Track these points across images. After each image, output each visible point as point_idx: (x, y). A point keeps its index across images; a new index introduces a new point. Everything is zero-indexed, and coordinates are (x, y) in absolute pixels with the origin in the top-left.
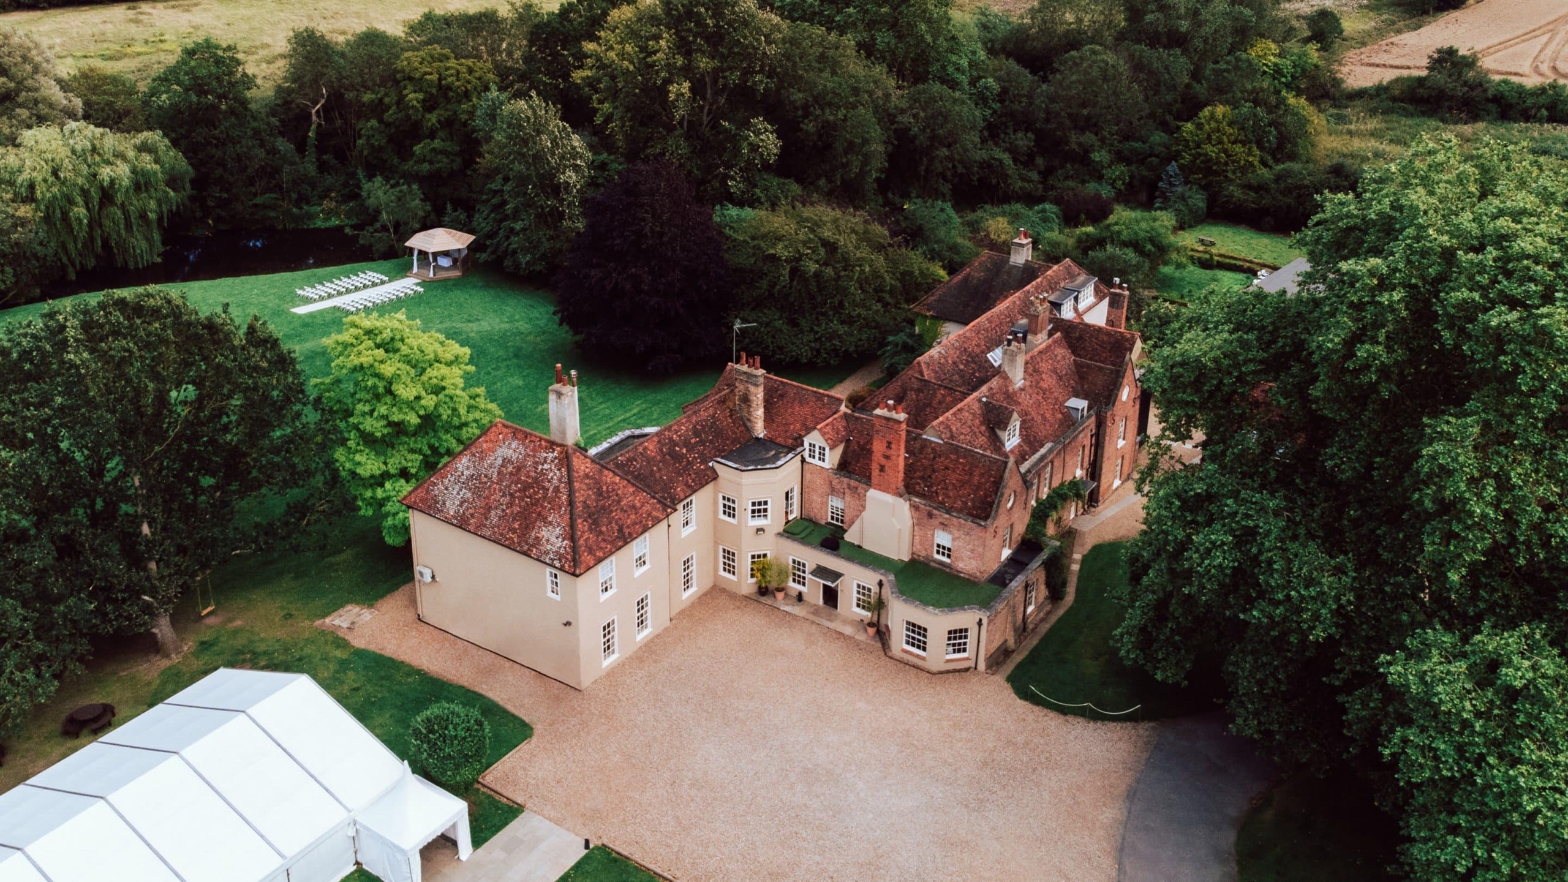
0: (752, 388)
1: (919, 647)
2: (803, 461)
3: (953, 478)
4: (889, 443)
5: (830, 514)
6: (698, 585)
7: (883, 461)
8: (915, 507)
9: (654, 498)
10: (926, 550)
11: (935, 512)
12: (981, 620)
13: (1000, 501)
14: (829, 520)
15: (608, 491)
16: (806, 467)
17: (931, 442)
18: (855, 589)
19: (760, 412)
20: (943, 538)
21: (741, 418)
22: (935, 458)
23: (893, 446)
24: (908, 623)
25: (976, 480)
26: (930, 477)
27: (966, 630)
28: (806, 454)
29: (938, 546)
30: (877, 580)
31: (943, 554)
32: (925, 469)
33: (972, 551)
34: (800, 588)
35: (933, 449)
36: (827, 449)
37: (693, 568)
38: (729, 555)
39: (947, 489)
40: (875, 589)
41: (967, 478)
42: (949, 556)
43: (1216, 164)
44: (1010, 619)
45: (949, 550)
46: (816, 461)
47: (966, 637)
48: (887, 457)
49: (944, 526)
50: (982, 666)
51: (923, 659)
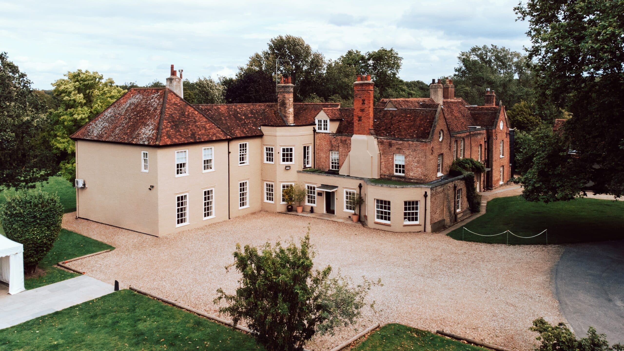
0: (287, 95)
1: (385, 219)
2: (314, 131)
3: (404, 125)
4: (364, 100)
5: (331, 164)
6: (250, 204)
7: (360, 114)
8: (381, 143)
9: (219, 128)
10: (389, 171)
11: (394, 142)
12: (426, 193)
13: (433, 131)
14: (331, 168)
15: (188, 115)
16: (317, 136)
17: (389, 111)
18: (345, 195)
19: (291, 110)
20: (399, 159)
21: (281, 116)
22: (392, 118)
23: (366, 102)
24: (378, 201)
25: (418, 123)
26: (390, 128)
27: (417, 203)
28: (317, 127)
29: (397, 166)
30: (358, 184)
31: (400, 172)
32: (387, 124)
33: (418, 162)
34: (312, 205)
35: (391, 114)
36: (328, 121)
37: (247, 191)
38: (270, 188)
39: (400, 131)
40: (356, 191)
41: (412, 123)
42: (403, 172)
43: (523, 124)
44: (446, 204)
45: (403, 166)
46: (323, 131)
47: (417, 209)
48: (362, 110)
49: (399, 151)
50: (429, 228)
51: (389, 225)
